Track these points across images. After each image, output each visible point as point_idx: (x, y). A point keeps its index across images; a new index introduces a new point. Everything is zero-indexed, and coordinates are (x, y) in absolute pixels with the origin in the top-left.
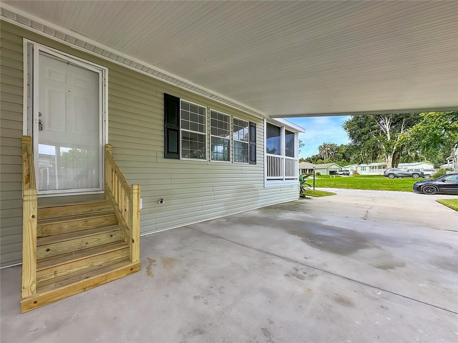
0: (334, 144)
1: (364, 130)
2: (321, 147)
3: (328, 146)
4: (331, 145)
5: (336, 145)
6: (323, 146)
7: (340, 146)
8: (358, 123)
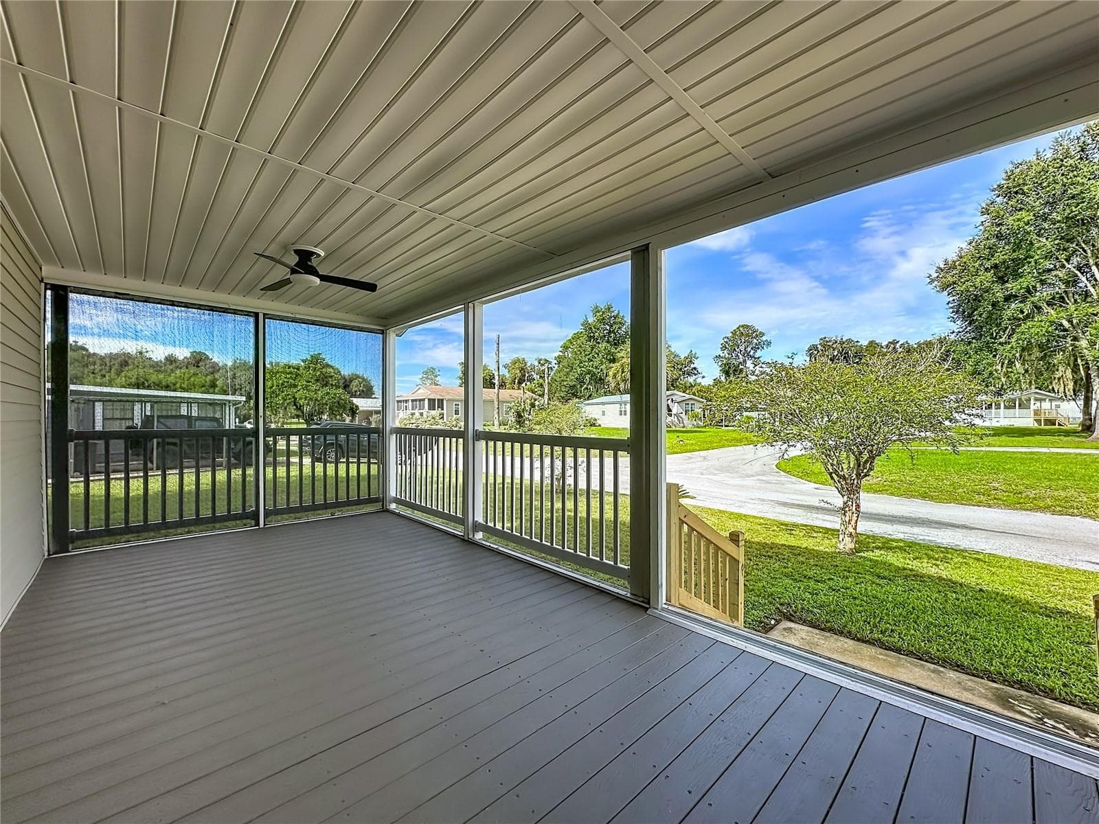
0: (850, 341)
1: (1013, 286)
2: (814, 347)
3: (834, 346)
4: (842, 343)
5: (857, 342)
6: (819, 347)
7: (867, 347)
8: (996, 266)
